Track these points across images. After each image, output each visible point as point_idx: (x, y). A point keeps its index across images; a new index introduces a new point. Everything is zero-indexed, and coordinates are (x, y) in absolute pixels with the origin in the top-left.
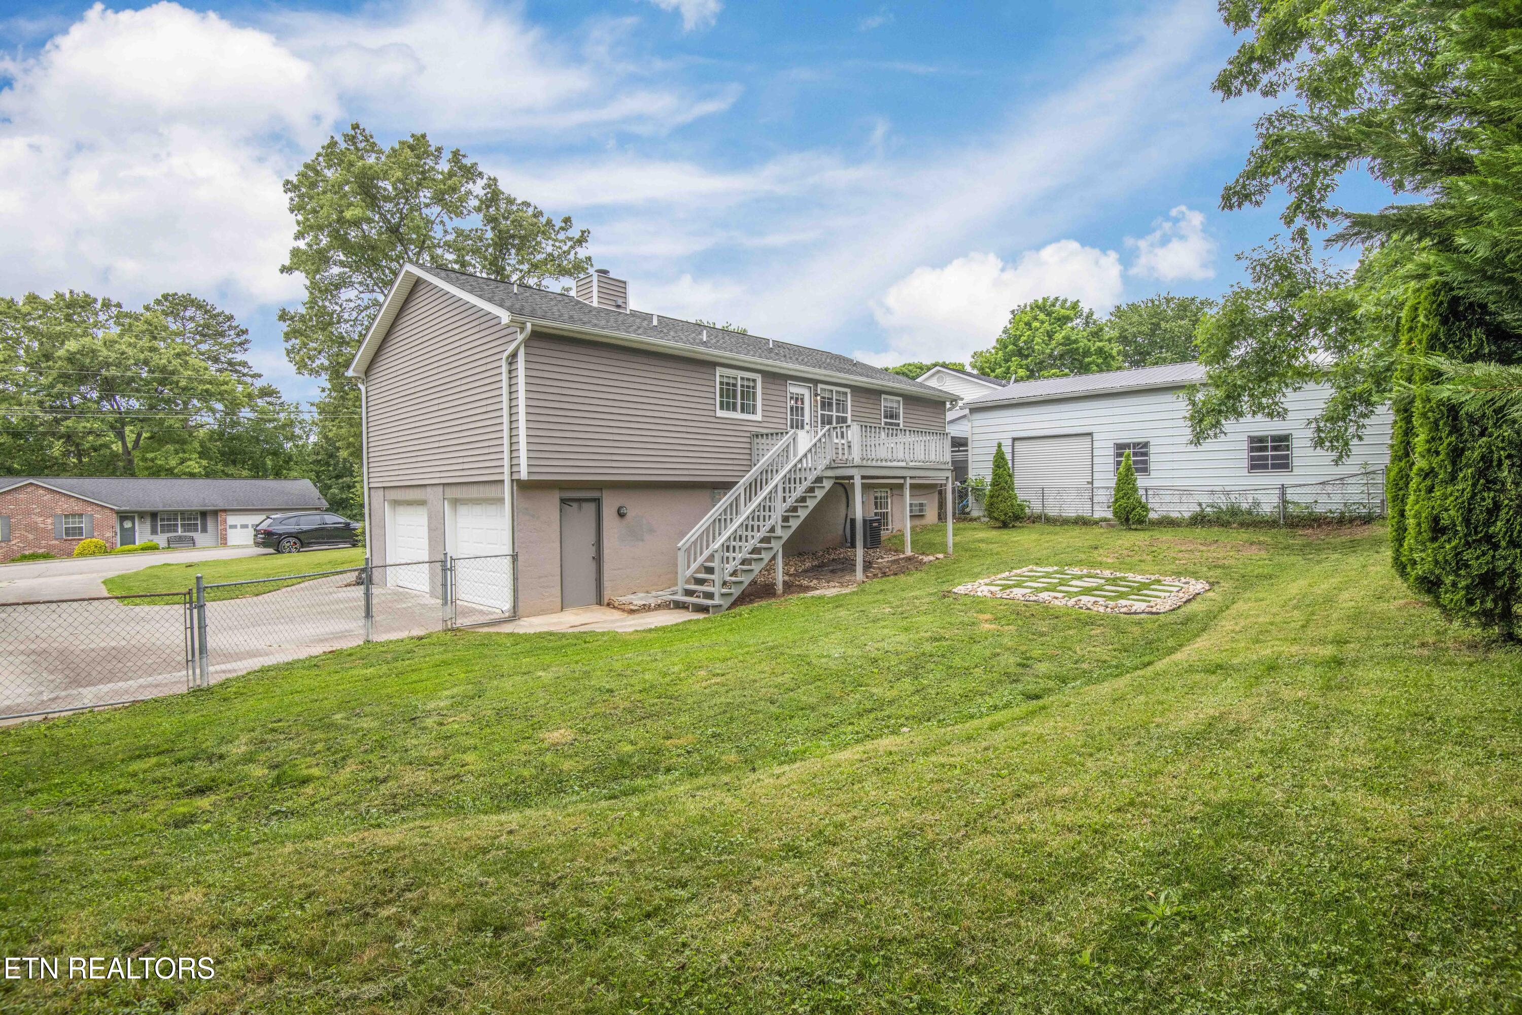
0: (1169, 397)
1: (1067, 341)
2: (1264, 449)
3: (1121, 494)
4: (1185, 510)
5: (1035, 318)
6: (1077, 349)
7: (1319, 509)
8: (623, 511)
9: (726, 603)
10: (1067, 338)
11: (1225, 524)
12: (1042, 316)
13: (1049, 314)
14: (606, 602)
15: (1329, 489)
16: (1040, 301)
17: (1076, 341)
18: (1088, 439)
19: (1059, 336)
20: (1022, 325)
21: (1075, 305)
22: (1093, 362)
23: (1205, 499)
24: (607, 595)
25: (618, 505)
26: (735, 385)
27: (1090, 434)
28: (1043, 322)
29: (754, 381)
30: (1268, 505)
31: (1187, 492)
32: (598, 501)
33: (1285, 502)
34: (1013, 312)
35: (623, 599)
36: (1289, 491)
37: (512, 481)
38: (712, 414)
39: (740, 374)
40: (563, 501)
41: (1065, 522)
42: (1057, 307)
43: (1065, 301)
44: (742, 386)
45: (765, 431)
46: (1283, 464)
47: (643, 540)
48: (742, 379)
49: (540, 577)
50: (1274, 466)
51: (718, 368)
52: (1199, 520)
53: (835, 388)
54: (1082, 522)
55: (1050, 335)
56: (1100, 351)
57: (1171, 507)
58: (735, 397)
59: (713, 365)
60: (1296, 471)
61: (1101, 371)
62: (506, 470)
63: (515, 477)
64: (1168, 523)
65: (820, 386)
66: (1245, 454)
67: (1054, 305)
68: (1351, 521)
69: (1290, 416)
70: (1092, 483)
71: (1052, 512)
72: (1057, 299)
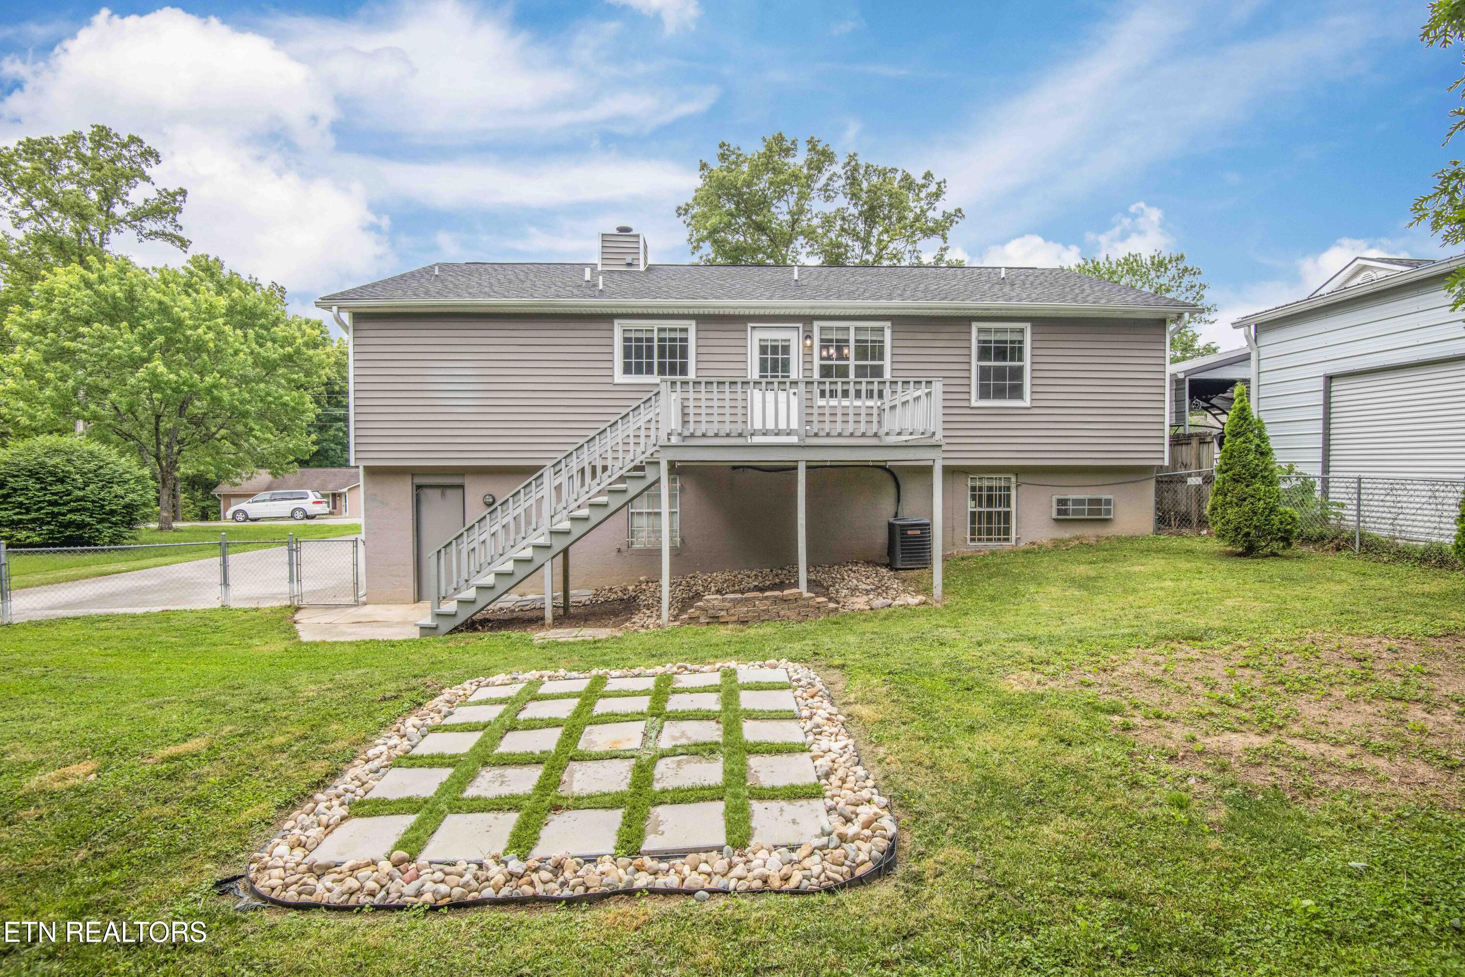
8: (489, 499)
25: (485, 493)
26: (650, 340)
29: (685, 330)
38: (608, 380)
39: (656, 324)
44: (661, 340)
48: (661, 330)
49: (390, 566)
51: (617, 322)
53: (852, 325)
58: (650, 356)
59: (610, 318)
65: (817, 325)
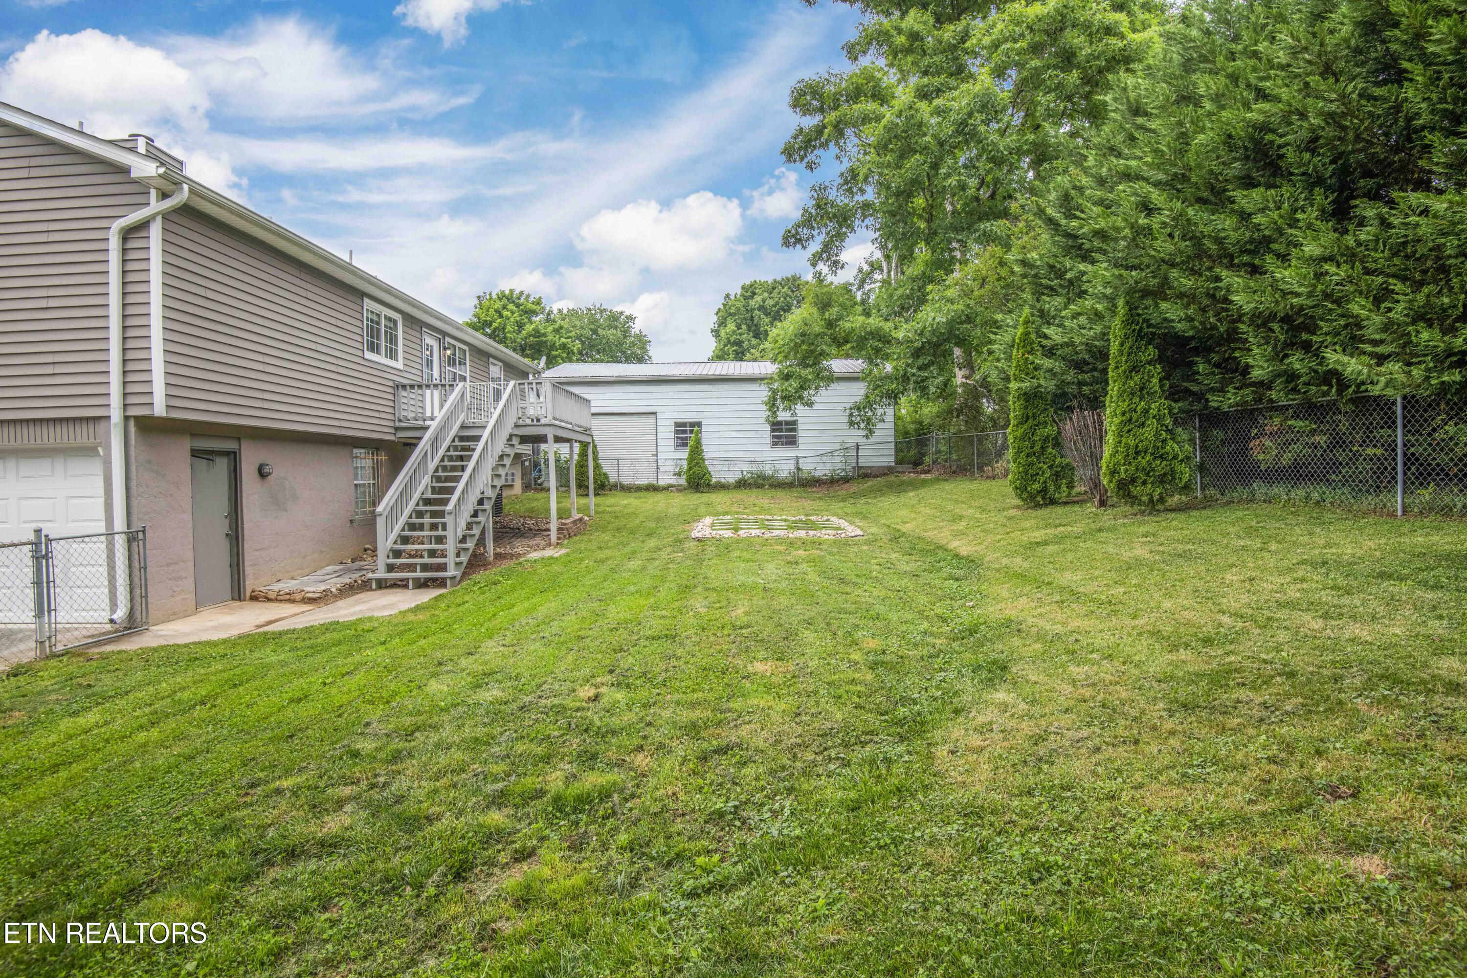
0: (754, 386)
1: (537, 333)
2: (781, 430)
3: (694, 463)
4: (731, 477)
5: (504, 307)
6: (546, 342)
7: (817, 474)
8: (267, 470)
9: (458, 573)
10: (536, 331)
11: (760, 486)
12: (511, 306)
13: (517, 306)
14: (248, 594)
15: (824, 459)
16: (507, 292)
17: (545, 335)
18: (653, 417)
19: (529, 328)
20: (492, 312)
21: (538, 302)
22: (559, 356)
23: (746, 468)
24: (251, 584)
25: (260, 461)
26: (379, 323)
27: (655, 413)
28: (513, 313)
29: (396, 321)
30: (785, 470)
31: (734, 462)
32: (233, 457)
33: (799, 469)
34: (479, 297)
35: (276, 587)
36: (801, 461)
37: (127, 418)
38: (359, 353)
39: (384, 311)
40: (196, 453)
41: (639, 489)
42: (522, 300)
43: (528, 296)
44: (385, 325)
45: (405, 381)
46: (792, 442)
47: (285, 510)
48: (385, 316)
49: (168, 565)
50: (787, 443)
51: (365, 300)
52: (742, 484)
53: (457, 344)
54: (652, 488)
55: (520, 326)
56: (564, 347)
57: (723, 475)
58: (378, 338)
59: (362, 295)
60: (801, 447)
61: (564, 362)
62: (115, 400)
63: (133, 412)
64: (722, 487)
65: (447, 339)
66: (768, 434)
67: (519, 298)
68: (838, 481)
69: (816, 406)
70: (657, 455)
71: (626, 482)
72: (522, 293)
